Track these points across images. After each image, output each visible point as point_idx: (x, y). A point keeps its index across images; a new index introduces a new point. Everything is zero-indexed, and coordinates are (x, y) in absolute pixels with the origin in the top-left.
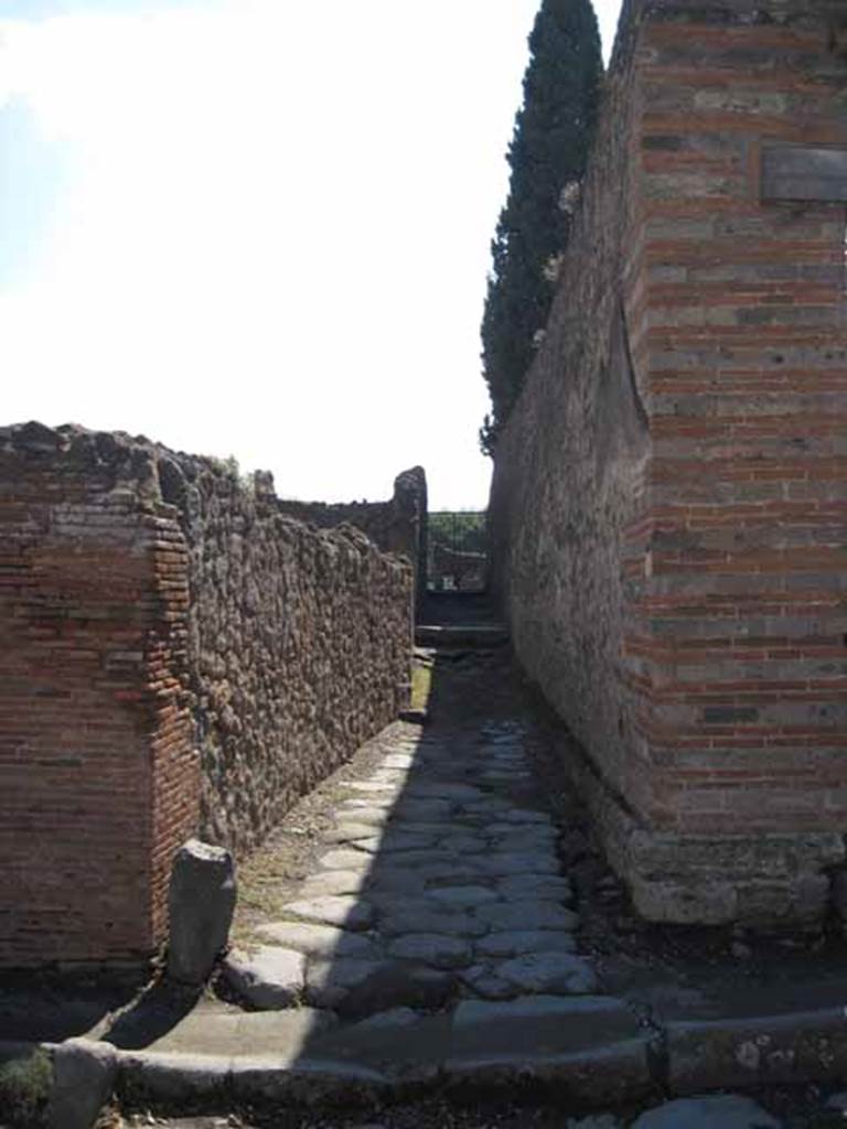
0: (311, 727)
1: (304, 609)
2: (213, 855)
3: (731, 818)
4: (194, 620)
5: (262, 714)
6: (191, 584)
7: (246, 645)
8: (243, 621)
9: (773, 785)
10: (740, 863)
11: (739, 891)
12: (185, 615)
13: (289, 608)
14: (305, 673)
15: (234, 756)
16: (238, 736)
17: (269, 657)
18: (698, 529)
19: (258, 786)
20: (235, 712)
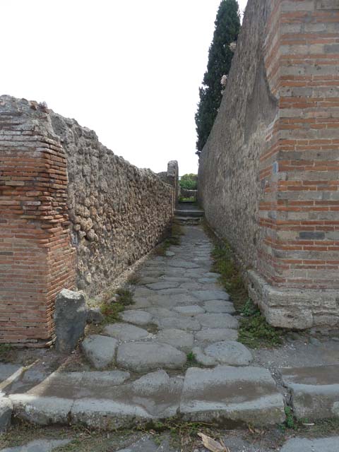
0: (133, 240)
1: (129, 195)
2: (74, 296)
3: (311, 282)
4: (71, 190)
5: (109, 234)
6: (69, 174)
7: (101, 205)
8: (99, 194)
9: (331, 268)
10: (315, 302)
11: (314, 314)
12: (66, 187)
13: (122, 194)
14: (129, 219)
15: (95, 250)
16: (97, 242)
17: (112, 211)
18: (299, 151)
19: (107, 263)
20: (95, 232)
